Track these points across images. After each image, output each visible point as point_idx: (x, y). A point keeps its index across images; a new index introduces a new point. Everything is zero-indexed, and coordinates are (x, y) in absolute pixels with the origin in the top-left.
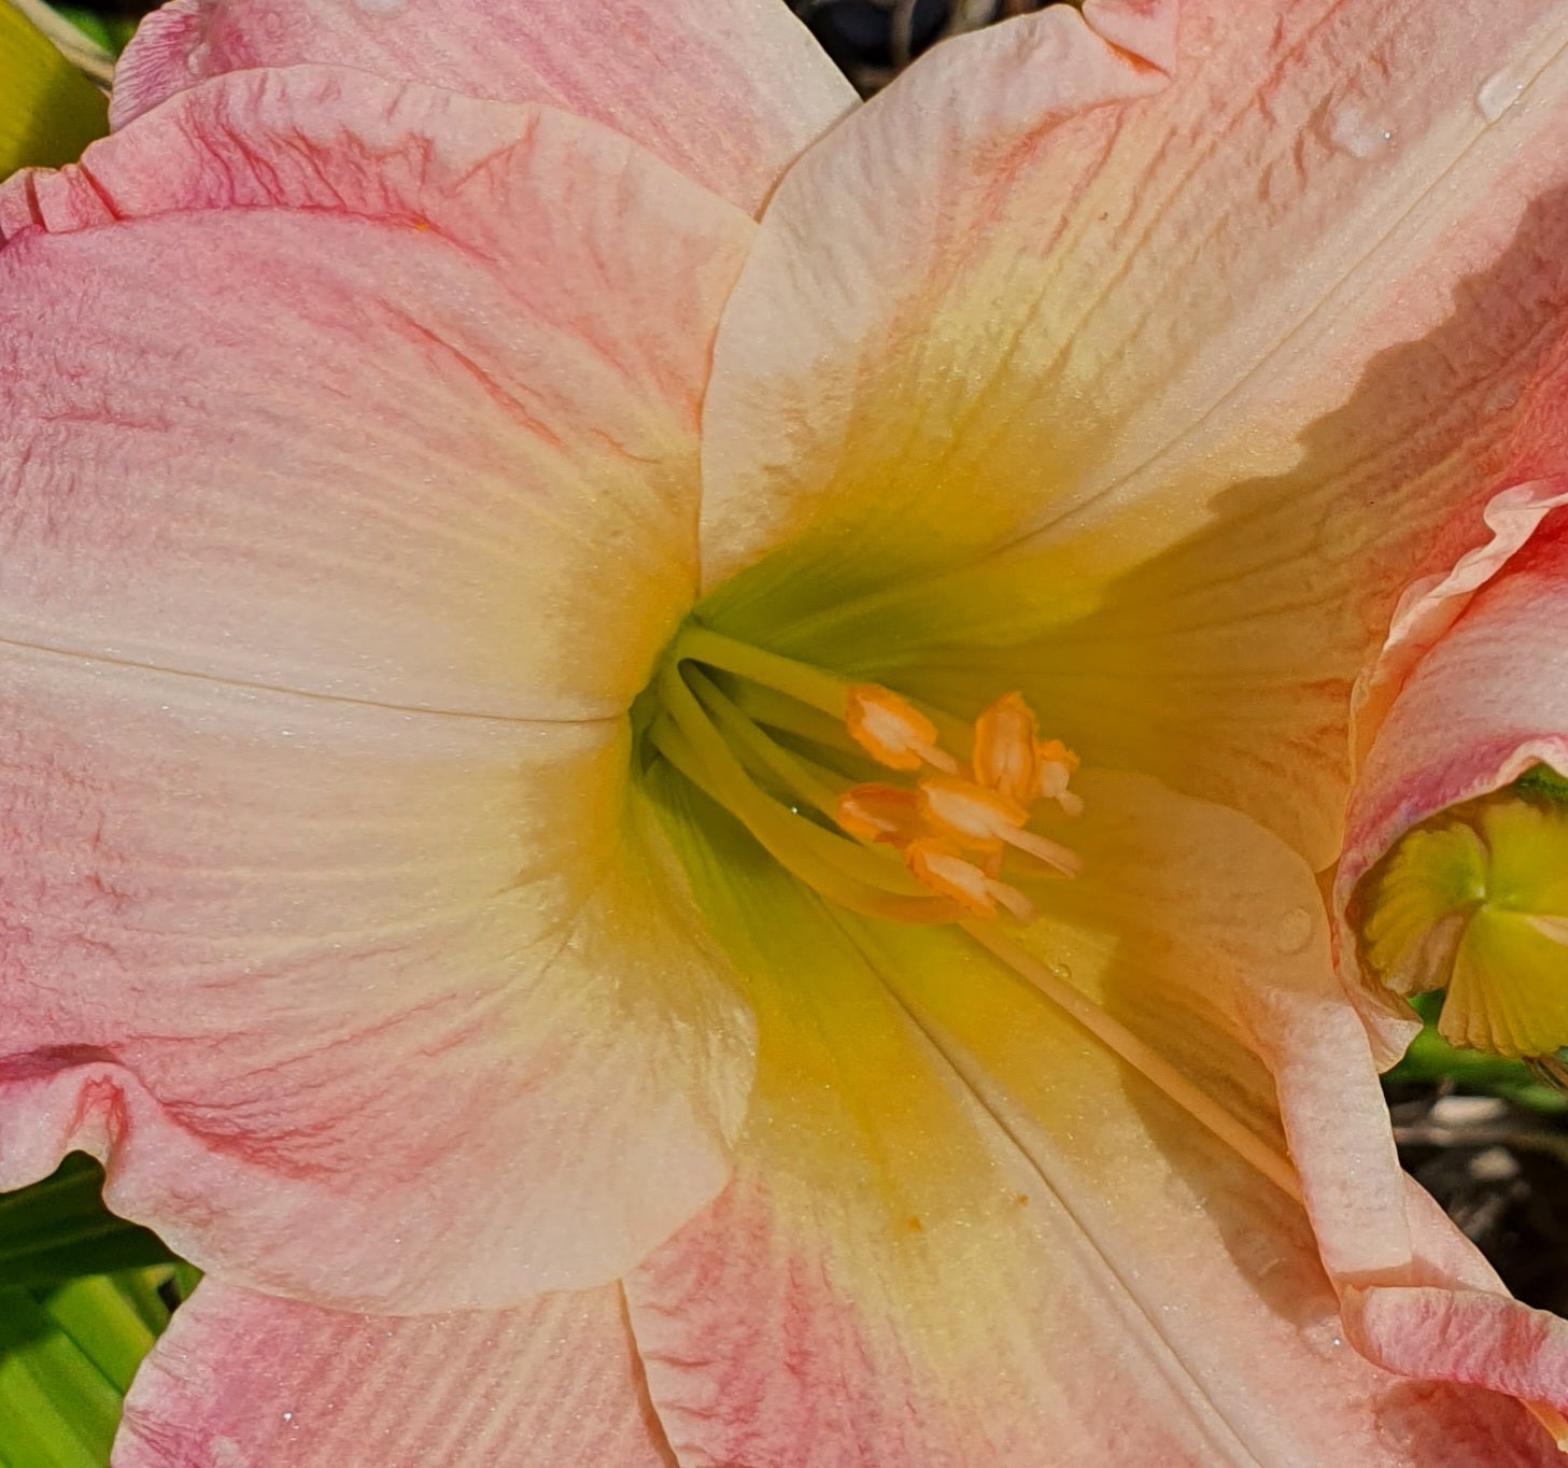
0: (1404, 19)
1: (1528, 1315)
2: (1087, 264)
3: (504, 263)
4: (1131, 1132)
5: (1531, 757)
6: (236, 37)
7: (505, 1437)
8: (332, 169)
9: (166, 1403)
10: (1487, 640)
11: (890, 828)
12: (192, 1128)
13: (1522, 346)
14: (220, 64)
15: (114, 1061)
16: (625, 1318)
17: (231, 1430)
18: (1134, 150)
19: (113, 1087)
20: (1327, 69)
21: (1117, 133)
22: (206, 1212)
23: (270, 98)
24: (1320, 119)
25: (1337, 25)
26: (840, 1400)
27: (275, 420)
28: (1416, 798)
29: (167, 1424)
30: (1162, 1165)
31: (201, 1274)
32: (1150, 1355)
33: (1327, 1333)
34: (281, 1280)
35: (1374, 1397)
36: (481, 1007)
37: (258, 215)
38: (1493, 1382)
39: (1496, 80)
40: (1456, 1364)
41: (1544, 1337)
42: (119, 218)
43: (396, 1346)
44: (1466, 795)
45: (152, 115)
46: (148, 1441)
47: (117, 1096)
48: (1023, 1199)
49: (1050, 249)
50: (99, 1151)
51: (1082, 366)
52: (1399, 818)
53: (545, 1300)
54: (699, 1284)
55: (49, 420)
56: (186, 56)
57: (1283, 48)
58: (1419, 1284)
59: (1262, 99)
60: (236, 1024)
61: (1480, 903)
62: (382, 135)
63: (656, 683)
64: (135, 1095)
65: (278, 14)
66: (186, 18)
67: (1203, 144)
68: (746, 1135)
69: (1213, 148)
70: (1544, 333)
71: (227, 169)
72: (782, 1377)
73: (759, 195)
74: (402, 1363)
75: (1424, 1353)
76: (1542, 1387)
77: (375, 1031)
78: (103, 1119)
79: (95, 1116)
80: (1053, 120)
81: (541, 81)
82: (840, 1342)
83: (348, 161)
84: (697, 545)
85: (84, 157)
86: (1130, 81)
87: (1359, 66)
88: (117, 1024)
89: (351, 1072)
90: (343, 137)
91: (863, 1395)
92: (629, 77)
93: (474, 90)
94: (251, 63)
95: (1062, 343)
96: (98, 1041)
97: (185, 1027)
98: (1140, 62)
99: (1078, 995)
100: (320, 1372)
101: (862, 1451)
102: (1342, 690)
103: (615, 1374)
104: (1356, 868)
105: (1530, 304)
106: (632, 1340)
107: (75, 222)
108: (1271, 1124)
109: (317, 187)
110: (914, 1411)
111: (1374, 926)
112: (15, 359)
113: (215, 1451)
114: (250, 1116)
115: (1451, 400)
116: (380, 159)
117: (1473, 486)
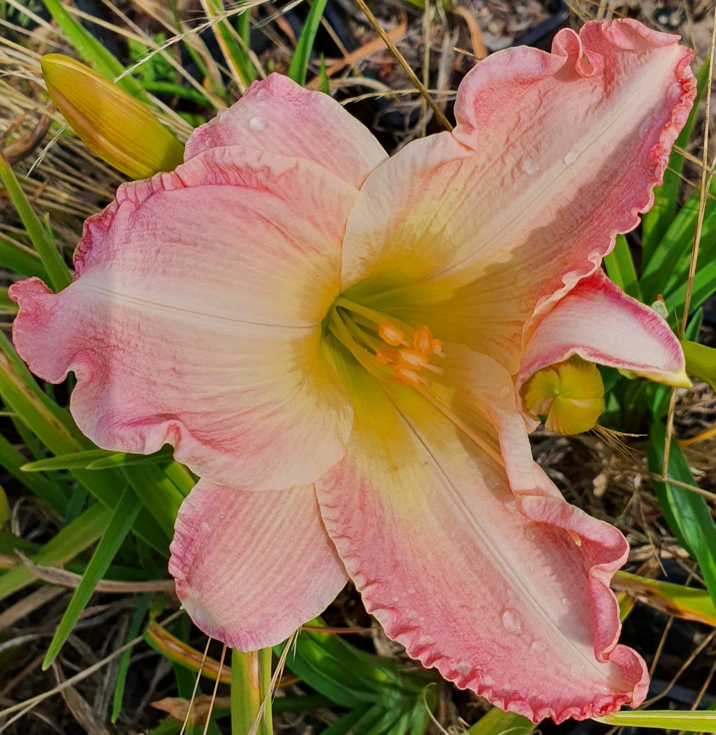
0: (544, 136)
1: (568, 506)
2: (451, 203)
3: (289, 201)
4: (458, 445)
5: (573, 352)
6: (219, 136)
7: (281, 526)
8: (243, 175)
9: (189, 513)
10: (562, 315)
11: (391, 361)
12: (198, 439)
13: (575, 229)
14: (214, 144)
15: (178, 419)
16: (315, 493)
17: (206, 521)
18: (465, 171)
19: (177, 427)
20: (521, 150)
21: (461, 166)
22: (201, 461)
23: (226, 154)
24: (519, 164)
25: (525, 137)
26: (374, 518)
27: (225, 244)
28: (540, 361)
29: (189, 518)
30: (466, 455)
31: (200, 478)
32: (461, 509)
33: (511, 506)
34: (221, 481)
35: (524, 524)
36: (278, 406)
37: (222, 187)
38: (558, 524)
39: (569, 155)
40: (548, 518)
41: (573, 512)
42: (185, 186)
43: (252, 500)
44: (555, 362)
45: (194, 159)
46: (184, 522)
47: (178, 429)
48: (427, 463)
49: (440, 199)
50: (173, 443)
51: (449, 231)
52: (535, 367)
53: (292, 488)
54: (336, 484)
55: (165, 242)
56: (205, 141)
57: (509, 143)
58: (537, 495)
59: (502, 158)
60: (211, 410)
61: (558, 395)
62: (256, 165)
63: (329, 314)
64: (183, 429)
65: (230, 130)
66: (206, 129)
67: (485, 170)
68: (350, 442)
69: (488, 171)
70: (582, 226)
71: (215, 174)
72: (358, 511)
73: (359, 182)
74: (253, 504)
75: (538, 515)
76: (572, 527)
77: (248, 412)
78: (174, 435)
79: (172, 434)
80: (442, 164)
81: (300, 150)
82: (374, 501)
83: (247, 172)
84: (340, 279)
85: (176, 170)
86: (464, 153)
87: (530, 150)
88: (179, 409)
89: (242, 423)
90: (246, 166)
91: (380, 517)
92: (324, 149)
93: (282, 153)
94: (222, 144)
95: (444, 224)
96: (173, 412)
97: (197, 410)
98: (468, 148)
99: (444, 406)
100: (231, 506)
101: (380, 533)
102: (521, 324)
103: (311, 509)
104: (522, 380)
105: (578, 218)
106: (317, 500)
107: (173, 188)
108: (496, 445)
109: (239, 179)
110: (394, 522)
111: (527, 397)
112: (156, 225)
113: (202, 526)
114: (214, 435)
115: (554, 243)
116: (256, 172)
117: (560, 268)
